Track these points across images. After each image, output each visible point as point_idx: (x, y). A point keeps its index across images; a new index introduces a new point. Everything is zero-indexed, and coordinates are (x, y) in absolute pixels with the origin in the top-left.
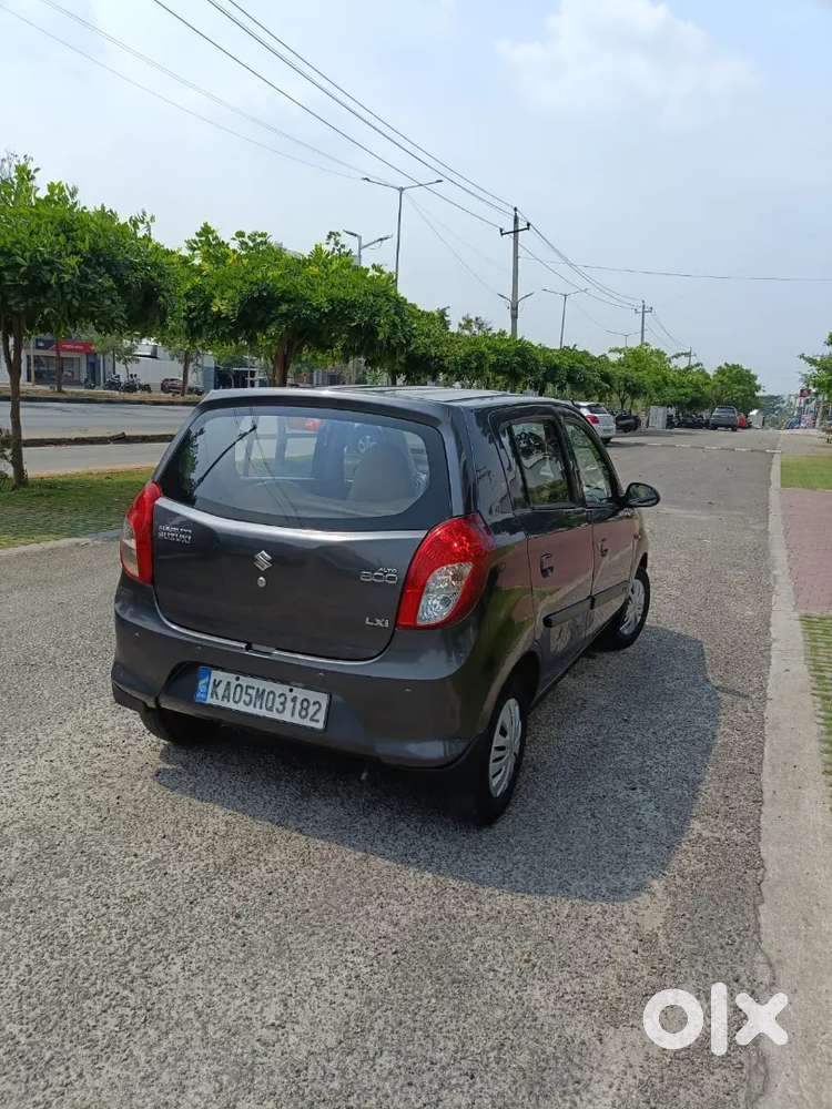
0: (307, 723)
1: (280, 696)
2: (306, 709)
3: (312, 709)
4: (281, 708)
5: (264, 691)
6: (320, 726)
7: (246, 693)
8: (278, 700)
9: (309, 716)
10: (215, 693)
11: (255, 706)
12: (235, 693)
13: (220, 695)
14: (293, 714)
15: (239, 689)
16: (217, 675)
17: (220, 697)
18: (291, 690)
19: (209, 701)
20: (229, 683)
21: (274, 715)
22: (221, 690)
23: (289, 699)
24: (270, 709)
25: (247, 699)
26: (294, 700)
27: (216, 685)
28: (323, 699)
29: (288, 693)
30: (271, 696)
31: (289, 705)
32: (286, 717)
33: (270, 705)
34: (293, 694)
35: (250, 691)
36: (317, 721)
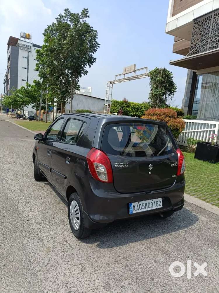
0: (159, 207)
1: (151, 203)
2: (158, 204)
3: (159, 203)
4: (152, 206)
5: (147, 203)
6: (162, 206)
7: (143, 206)
8: (151, 204)
9: (159, 205)
10: (134, 209)
11: (146, 208)
12: (140, 208)
13: (136, 209)
14: (155, 206)
15: (140, 205)
16: (133, 204)
17: (136, 210)
18: (153, 200)
19: (134, 212)
20: (137, 205)
21: (151, 209)
22: (136, 208)
23: (153, 203)
24: (150, 208)
25: (143, 207)
26: (154, 203)
27: (134, 207)
28: (160, 199)
29: (152, 202)
30: (149, 204)
31: (154, 204)
32: (154, 208)
33: (149, 206)
34: (154, 201)
35: (143, 205)
36: (161, 206)
